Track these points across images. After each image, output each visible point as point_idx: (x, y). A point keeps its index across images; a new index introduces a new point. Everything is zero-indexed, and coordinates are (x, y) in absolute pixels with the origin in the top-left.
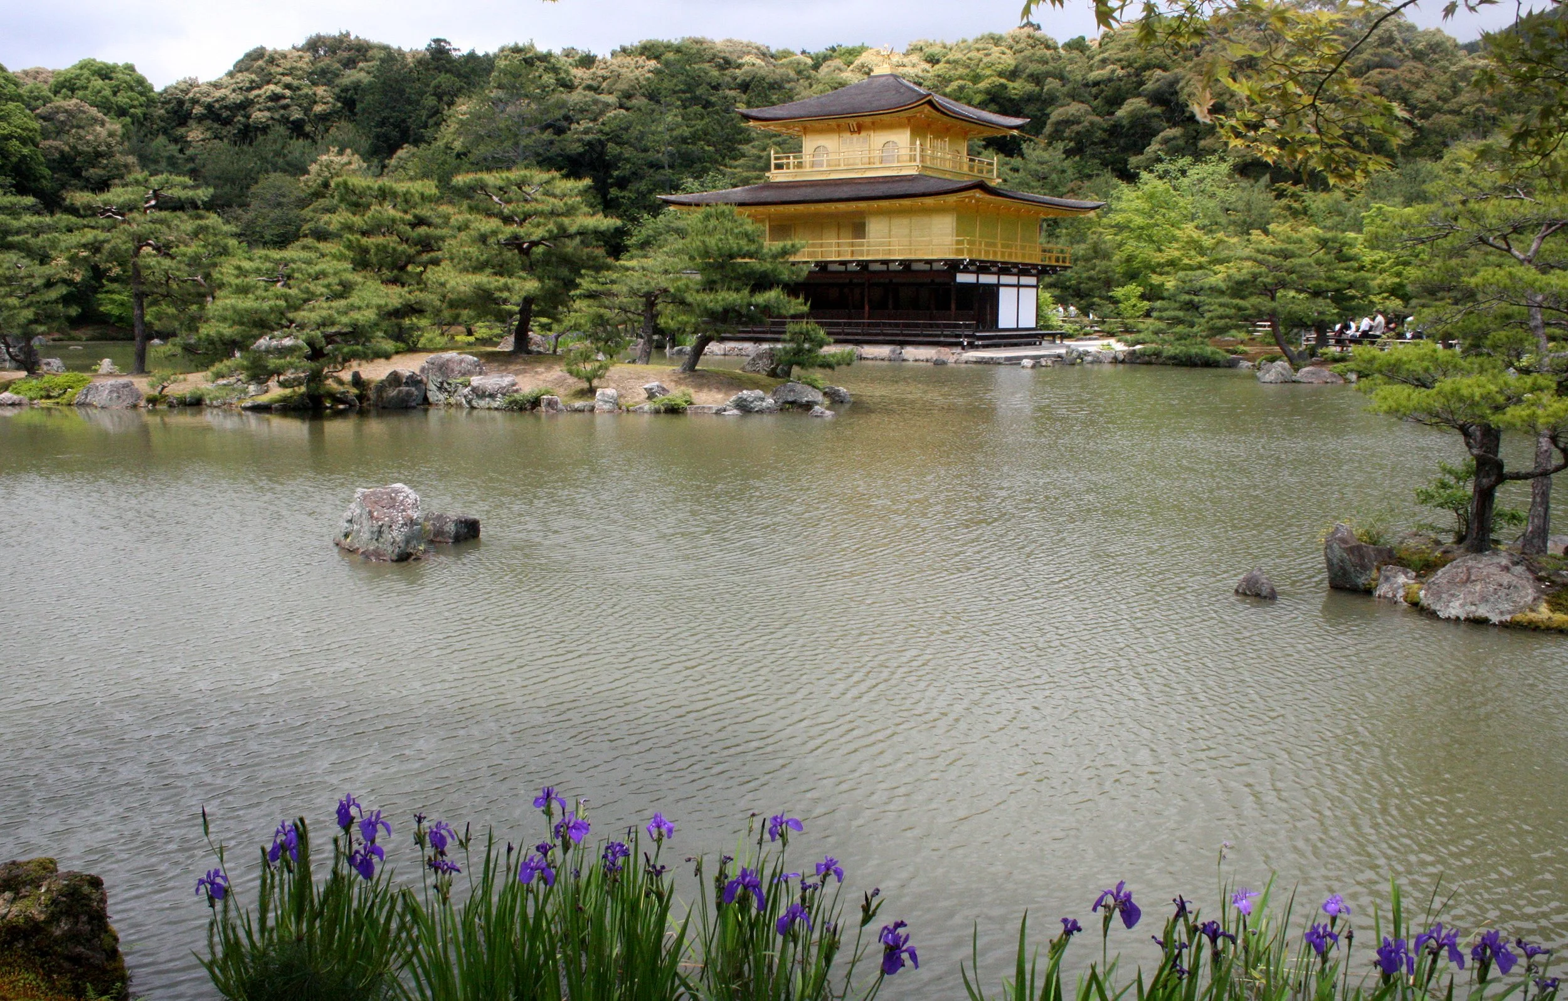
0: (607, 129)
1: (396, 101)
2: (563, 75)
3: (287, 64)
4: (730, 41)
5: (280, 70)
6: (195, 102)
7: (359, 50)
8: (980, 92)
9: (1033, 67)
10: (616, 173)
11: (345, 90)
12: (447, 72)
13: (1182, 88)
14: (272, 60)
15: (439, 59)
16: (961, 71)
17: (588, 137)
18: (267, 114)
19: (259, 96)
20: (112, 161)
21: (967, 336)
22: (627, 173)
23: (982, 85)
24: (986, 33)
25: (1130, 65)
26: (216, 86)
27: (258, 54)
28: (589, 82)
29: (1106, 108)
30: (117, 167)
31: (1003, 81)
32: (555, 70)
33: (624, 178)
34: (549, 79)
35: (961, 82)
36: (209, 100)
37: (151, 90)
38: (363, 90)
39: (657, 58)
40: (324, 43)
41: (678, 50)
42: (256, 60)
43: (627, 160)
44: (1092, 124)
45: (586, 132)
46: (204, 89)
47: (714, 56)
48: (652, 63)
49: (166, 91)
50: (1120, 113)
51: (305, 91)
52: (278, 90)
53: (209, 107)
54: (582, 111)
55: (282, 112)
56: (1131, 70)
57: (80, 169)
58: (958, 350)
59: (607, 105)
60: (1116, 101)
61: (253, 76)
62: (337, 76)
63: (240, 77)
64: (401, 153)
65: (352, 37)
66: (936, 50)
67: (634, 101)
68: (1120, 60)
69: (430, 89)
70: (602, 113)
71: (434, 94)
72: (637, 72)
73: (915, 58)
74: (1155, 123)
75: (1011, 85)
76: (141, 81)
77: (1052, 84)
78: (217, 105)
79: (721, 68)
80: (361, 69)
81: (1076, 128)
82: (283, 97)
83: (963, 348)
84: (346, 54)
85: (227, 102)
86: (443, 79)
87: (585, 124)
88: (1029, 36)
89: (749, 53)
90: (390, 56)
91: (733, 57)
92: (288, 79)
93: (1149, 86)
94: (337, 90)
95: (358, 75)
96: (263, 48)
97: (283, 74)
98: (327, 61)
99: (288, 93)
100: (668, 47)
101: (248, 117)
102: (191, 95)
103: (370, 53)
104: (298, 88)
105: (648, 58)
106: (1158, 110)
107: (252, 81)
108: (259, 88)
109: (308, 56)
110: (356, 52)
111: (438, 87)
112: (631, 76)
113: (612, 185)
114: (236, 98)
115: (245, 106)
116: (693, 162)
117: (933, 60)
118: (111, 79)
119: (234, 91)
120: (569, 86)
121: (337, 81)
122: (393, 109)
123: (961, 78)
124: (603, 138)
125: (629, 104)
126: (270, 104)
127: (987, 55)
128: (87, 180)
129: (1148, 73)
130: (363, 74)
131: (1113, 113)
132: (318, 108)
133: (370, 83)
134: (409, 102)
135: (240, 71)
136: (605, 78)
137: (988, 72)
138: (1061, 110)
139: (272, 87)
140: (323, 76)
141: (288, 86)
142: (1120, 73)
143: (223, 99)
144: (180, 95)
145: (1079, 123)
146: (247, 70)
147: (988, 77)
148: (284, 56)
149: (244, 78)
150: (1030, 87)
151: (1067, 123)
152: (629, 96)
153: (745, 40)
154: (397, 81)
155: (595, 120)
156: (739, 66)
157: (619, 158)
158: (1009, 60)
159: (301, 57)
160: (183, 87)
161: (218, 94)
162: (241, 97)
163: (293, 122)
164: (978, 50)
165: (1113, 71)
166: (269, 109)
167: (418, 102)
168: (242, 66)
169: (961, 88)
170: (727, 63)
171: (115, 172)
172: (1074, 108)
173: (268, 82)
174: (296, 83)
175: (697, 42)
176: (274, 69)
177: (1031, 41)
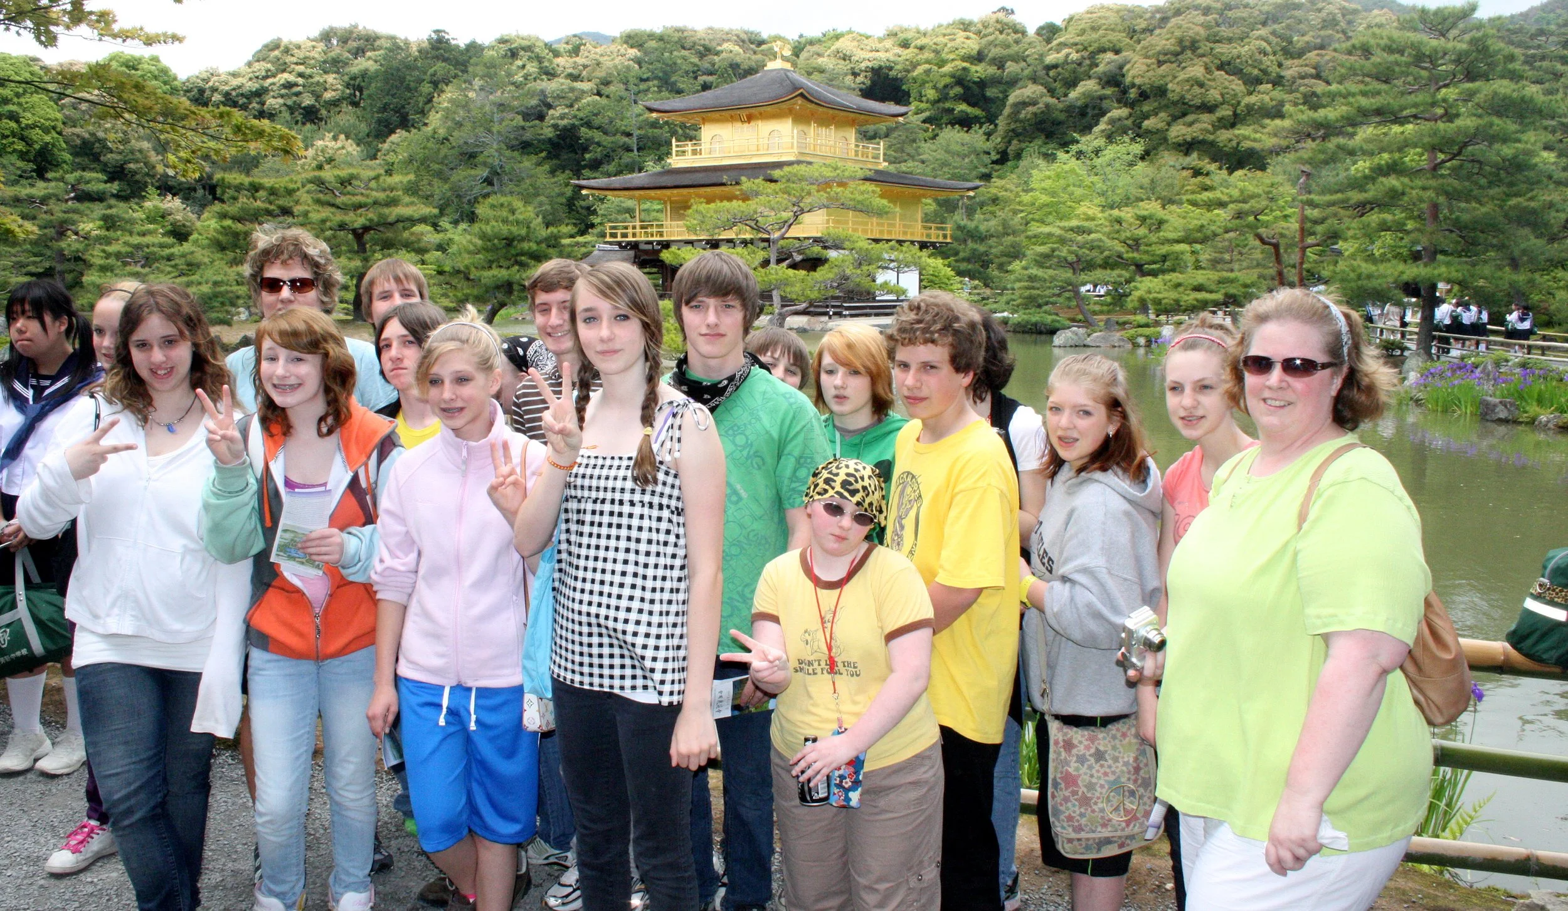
0: (581, 114)
1: (397, 88)
2: (546, 64)
3: (300, 54)
4: (711, 29)
5: (294, 60)
6: (214, 90)
7: (367, 40)
8: (945, 76)
9: (995, 52)
10: (587, 156)
11: (354, 78)
12: (445, 60)
13: (1128, 70)
14: (287, 51)
15: (438, 49)
16: (927, 55)
17: (565, 122)
18: (281, 101)
19: (274, 84)
20: (128, 146)
21: (833, 307)
22: (599, 156)
23: (947, 68)
24: (958, 18)
25: (1085, 49)
26: (234, 75)
27: (275, 46)
28: (570, 71)
29: (1063, 90)
30: (132, 152)
31: (965, 64)
32: (539, 59)
33: (596, 160)
34: (532, 68)
35: (927, 66)
36: (227, 88)
37: (175, 79)
38: (371, 78)
39: (640, 46)
40: (335, 34)
41: (661, 39)
42: (272, 50)
43: (599, 144)
44: (1047, 106)
45: (562, 117)
46: (223, 78)
47: (695, 43)
48: (633, 52)
49: (188, 80)
50: (1073, 95)
51: (317, 79)
52: (291, 78)
53: (227, 95)
54: (559, 97)
55: (295, 98)
56: (1085, 54)
57: (99, 154)
58: (825, 318)
59: (583, 92)
60: (1072, 83)
61: (269, 66)
62: (347, 64)
63: (257, 66)
64: (394, 138)
65: (360, 28)
66: (909, 35)
67: (612, 88)
68: (1076, 44)
69: (427, 77)
70: (577, 99)
71: (431, 82)
72: (617, 61)
73: (888, 43)
74: (1105, 104)
75: (973, 68)
76: (165, 71)
77: (1011, 67)
78: (234, 93)
79: (702, 56)
80: (370, 58)
81: (1031, 109)
82: (296, 85)
83: (830, 317)
84: (355, 44)
85: (244, 90)
86: (440, 67)
87: (560, 111)
88: (997, 21)
89: (728, 40)
90: (396, 47)
91: (714, 44)
92: (301, 68)
93: (1101, 69)
94: (346, 78)
95: (365, 64)
96: (279, 39)
97: (296, 64)
98: (338, 51)
99: (300, 81)
100: (651, 36)
101: (263, 104)
102: (211, 84)
103: (378, 43)
104: (311, 77)
105: (632, 47)
106: (1108, 91)
107: (268, 70)
108: (274, 76)
109: (321, 46)
110: (366, 42)
111: (434, 75)
112: (610, 64)
113: (584, 167)
114: (254, 86)
115: (260, 93)
116: (660, 145)
117: (905, 45)
118: (137, 70)
119: (251, 79)
120: (551, 74)
121: (347, 70)
122: (393, 95)
123: (928, 62)
124: (577, 123)
125: (606, 90)
126: (283, 91)
127: (951, 40)
128: (106, 165)
129: (1101, 56)
130: (371, 62)
131: (1066, 95)
132: (328, 95)
133: (377, 71)
134: (409, 89)
135: (258, 61)
136: (585, 67)
137: (951, 56)
138: (1018, 92)
139: (286, 75)
140: (335, 64)
141: (301, 75)
142: (1074, 56)
143: (240, 87)
144: (201, 84)
145: (1034, 104)
146: (264, 60)
147: (953, 60)
148: (299, 47)
149: (261, 67)
150: (992, 70)
151: (1024, 104)
152: (607, 83)
153: (726, 28)
154: (398, 70)
155: (571, 106)
156: (717, 53)
157: (590, 141)
158: (973, 45)
159: (314, 47)
160: (205, 76)
161: (236, 82)
162: (257, 86)
163: (304, 108)
164: (944, 35)
165: (1067, 56)
166: (282, 96)
167: (416, 90)
168: (260, 57)
169: (928, 72)
170: (707, 51)
171: (130, 156)
172: (1030, 90)
173: (284, 71)
174: (308, 71)
175: (678, 30)
176: (289, 59)
177: (999, 26)
